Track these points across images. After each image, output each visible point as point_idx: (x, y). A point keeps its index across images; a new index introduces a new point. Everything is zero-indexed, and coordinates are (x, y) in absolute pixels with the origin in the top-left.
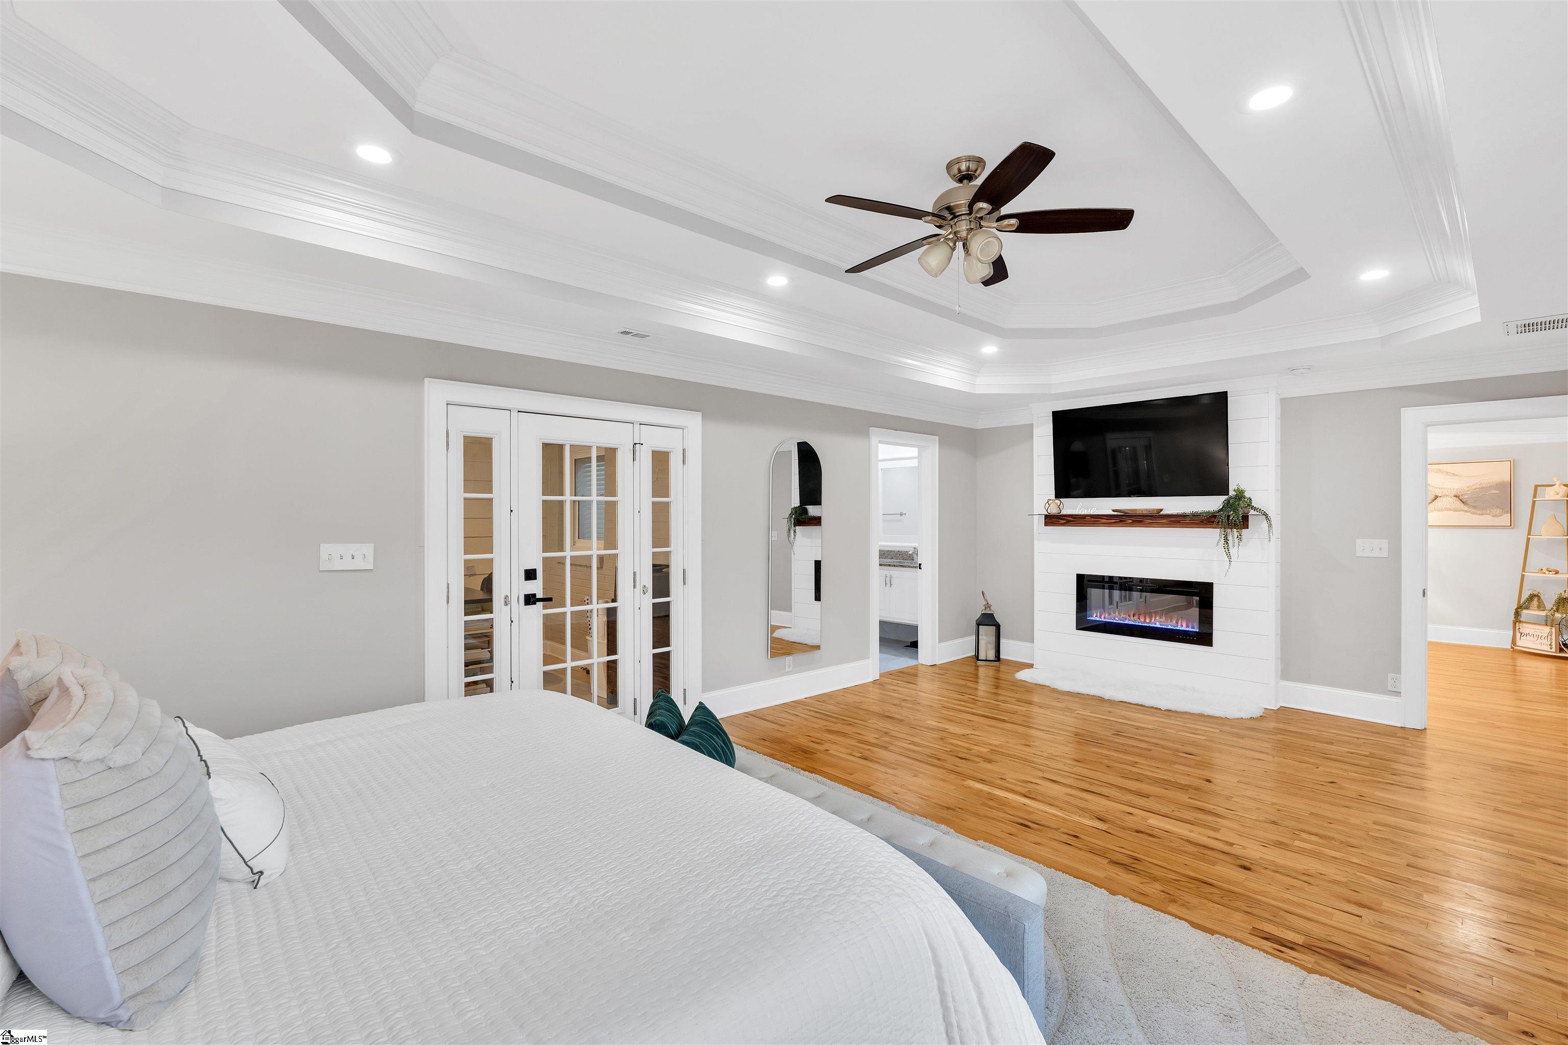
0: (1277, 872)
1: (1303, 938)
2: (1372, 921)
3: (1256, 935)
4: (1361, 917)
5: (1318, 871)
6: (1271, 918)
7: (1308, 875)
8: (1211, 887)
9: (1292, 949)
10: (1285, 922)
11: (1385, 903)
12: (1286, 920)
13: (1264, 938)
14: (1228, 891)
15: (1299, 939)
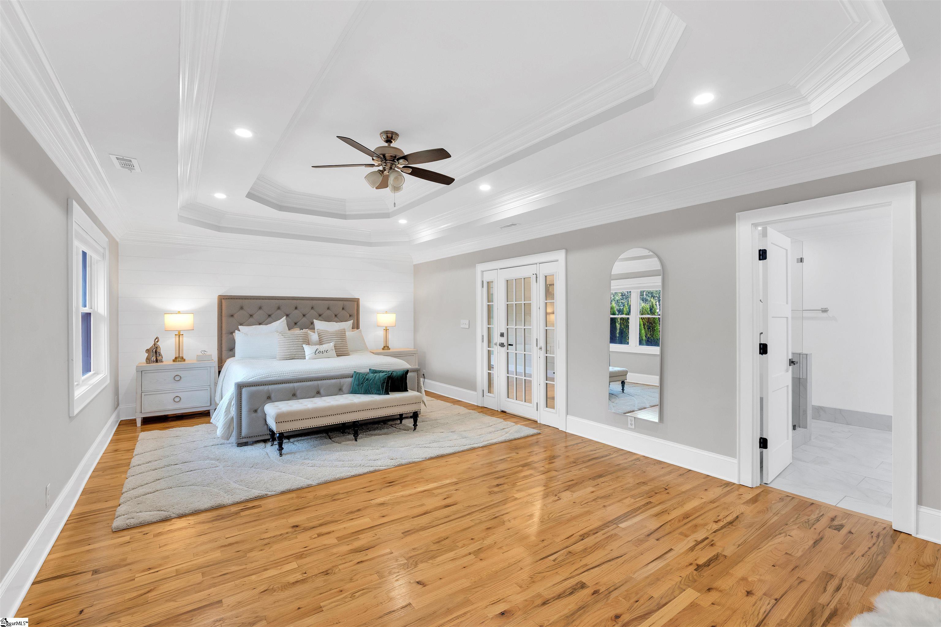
0: (281, 535)
1: (242, 515)
2: (220, 540)
3: (258, 505)
4: (226, 538)
5: (264, 551)
6: (259, 514)
7: (267, 544)
8: (294, 509)
9: (242, 509)
10: (253, 516)
11: (219, 554)
12: (254, 517)
13: (254, 506)
14: (287, 512)
15: (242, 514)
